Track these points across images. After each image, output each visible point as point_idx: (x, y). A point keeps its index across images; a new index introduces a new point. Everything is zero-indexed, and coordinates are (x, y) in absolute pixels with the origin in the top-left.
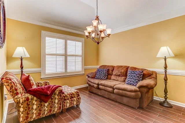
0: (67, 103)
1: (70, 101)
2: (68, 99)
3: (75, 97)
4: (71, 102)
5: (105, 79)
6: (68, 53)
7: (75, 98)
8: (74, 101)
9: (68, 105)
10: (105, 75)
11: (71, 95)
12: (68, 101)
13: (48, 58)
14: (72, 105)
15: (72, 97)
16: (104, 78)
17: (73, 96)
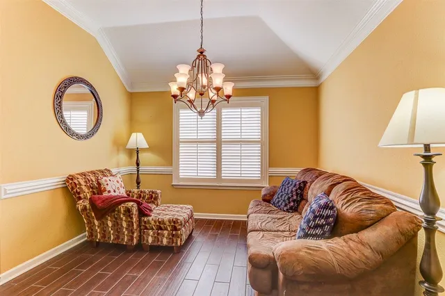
0: (149, 235)
1: (154, 233)
2: (152, 229)
3: (166, 229)
4: (156, 235)
5: (285, 209)
6: (223, 137)
7: (165, 232)
8: (163, 236)
9: (150, 240)
10: (289, 198)
11: (160, 222)
12: (151, 233)
13: (183, 149)
14: (159, 243)
15: (161, 229)
16: (286, 205)
17: (162, 226)
